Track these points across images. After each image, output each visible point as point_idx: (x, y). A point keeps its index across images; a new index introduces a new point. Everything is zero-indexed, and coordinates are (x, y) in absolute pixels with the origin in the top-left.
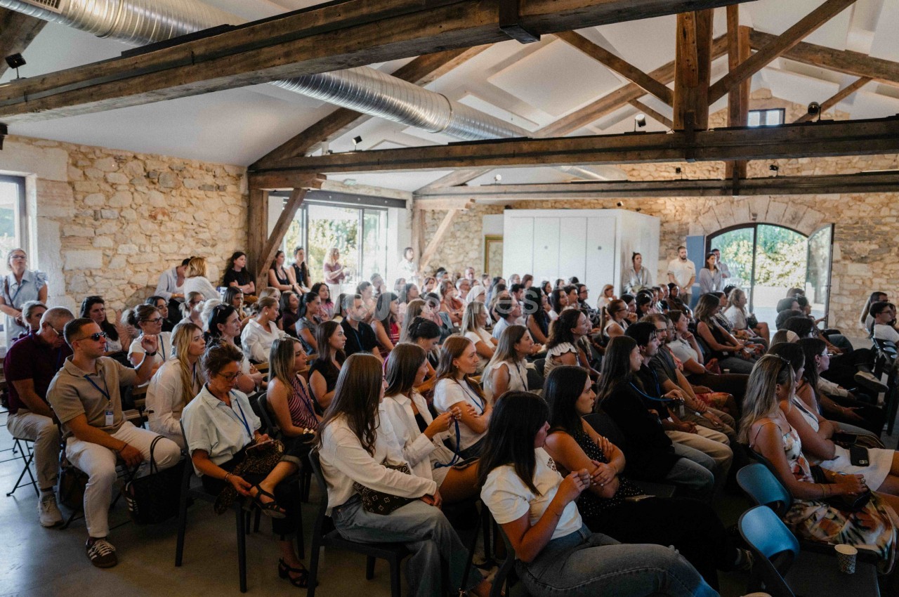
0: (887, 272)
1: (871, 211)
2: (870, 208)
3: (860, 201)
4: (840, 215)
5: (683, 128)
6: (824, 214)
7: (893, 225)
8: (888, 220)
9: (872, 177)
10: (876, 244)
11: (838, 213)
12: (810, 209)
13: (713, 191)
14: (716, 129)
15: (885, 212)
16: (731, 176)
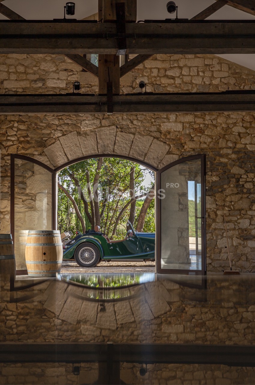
0: (227, 204)
1: (210, 142)
2: (209, 140)
3: (200, 132)
4: (184, 147)
5: (115, 18)
6: (169, 145)
7: (230, 157)
8: (225, 151)
9: (233, 95)
10: (217, 175)
11: (182, 144)
12: (155, 140)
13: (87, 107)
14: (146, 21)
15: (222, 143)
16: (105, 92)
